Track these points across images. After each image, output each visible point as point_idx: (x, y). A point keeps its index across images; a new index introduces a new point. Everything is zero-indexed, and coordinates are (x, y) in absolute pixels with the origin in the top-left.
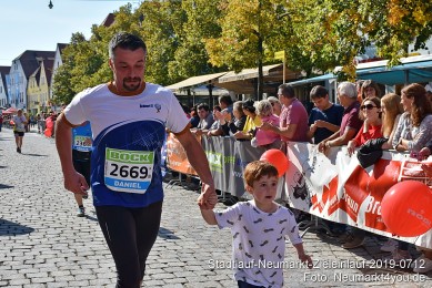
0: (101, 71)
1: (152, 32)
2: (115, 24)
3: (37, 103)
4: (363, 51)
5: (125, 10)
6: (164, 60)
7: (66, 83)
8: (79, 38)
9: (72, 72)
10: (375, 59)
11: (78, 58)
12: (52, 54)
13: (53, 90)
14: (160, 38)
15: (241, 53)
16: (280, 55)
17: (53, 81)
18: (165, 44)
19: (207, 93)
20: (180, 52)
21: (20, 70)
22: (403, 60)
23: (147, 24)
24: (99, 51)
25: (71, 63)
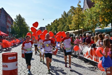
0: (52, 30)
1: (61, 24)
2: (55, 22)
4: (96, 27)
5: (57, 20)
6: (63, 28)
8: (49, 25)
10: (99, 28)
12: (45, 27)
14: (62, 25)
15: (75, 27)
18: (63, 26)
20: (65, 27)
22: (104, 28)
23: (60, 22)
24: (52, 27)
25: (47, 29)
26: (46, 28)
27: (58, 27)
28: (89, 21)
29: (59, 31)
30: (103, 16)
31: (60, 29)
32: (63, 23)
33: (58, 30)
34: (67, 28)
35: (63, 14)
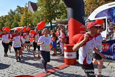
2: (1, 19)
5: (3, 17)
14: (9, 21)
15: (24, 24)
16: (30, 25)
18: (10, 23)
20: (13, 24)
23: (7, 19)
28: (36, 20)
30: (46, 18)
32: (11, 20)
34: (14, 24)
35: (9, 12)
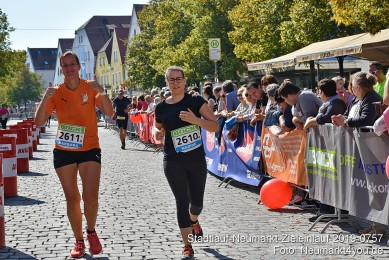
0: (190, 40)
3: (109, 87)
6: (275, 21)
7: (144, 59)
9: (151, 43)
11: (158, 23)
12: (127, 19)
13: (129, 68)
17: (128, 55)
19: (336, 66)
21: (86, 42)
24: (187, 13)
25: (150, 30)
26: (135, 20)
27: (234, 15)
29: (240, 40)
31: (253, 26)
33: (237, 33)
